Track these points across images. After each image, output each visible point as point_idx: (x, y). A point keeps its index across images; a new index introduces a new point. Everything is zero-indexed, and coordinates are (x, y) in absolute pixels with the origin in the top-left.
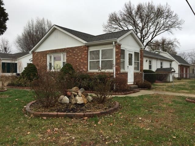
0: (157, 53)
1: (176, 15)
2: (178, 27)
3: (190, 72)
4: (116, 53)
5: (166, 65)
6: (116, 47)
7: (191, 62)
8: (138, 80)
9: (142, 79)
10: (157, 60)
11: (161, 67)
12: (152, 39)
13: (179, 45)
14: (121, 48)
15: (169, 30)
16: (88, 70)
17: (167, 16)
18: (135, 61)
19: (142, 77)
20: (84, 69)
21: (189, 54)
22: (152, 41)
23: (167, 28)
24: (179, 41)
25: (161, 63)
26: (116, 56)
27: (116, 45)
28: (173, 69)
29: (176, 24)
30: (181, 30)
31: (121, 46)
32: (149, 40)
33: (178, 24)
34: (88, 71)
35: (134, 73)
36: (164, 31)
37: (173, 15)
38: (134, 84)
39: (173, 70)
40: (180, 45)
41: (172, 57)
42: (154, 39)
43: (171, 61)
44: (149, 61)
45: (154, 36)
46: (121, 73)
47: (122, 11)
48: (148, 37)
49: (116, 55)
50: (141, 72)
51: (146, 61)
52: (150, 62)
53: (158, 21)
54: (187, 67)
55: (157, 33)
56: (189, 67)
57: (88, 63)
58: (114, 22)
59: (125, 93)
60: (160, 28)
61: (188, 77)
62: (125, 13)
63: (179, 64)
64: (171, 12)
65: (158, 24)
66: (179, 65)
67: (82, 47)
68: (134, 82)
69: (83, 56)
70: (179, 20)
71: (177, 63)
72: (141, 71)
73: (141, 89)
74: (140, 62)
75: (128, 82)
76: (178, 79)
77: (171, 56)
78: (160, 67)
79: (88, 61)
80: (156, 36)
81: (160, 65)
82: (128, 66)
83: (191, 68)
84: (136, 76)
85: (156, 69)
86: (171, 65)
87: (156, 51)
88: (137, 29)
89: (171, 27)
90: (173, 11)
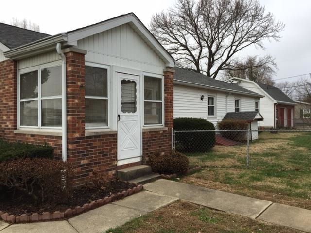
0: (235, 82)
1: (269, 15)
2: (273, 36)
3: (296, 115)
4: (67, 76)
5: (246, 106)
6: (67, 58)
7: (298, 98)
8: (154, 149)
9: (171, 145)
10: (227, 96)
11: (237, 110)
12: (228, 57)
13: (275, 69)
14: (86, 64)
15: (258, 42)
16: (16, 126)
17: (254, 16)
18: (145, 99)
19: (171, 140)
20: (8, 123)
21: (295, 84)
22: (227, 62)
23: (253, 39)
24: (275, 61)
25: (237, 102)
26: (67, 87)
27: (65, 54)
28: (258, 114)
29: (269, 31)
30: (278, 40)
31: (86, 57)
32: (224, 61)
33: (273, 30)
34: (16, 129)
35: (144, 133)
36: (250, 42)
37: (265, 15)
38: (142, 163)
39: (258, 117)
40: (277, 69)
41: (262, 89)
42: (231, 58)
43: (257, 97)
44: (209, 98)
45: (232, 52)
46: (88, 137)
47: (173, 8)
48: (223, 55)
49: (67, 83)
50: (166, 129)
51: (202, 98)
52: (211, 100)
53: (237, 24)
54: (291, 107)
55: (237, 47)
56: (293, 107)
57: (16, 106)
58: (160, 29)
59: (68, 210)
60: (243, 39)
61: (292, 125)
62: (180, 13)
63: (276, 102)
64: (261, 9)
65: (237, 30)
66: (275, 104)
67: (5, 64)
68: (143, 157)
69: (7, 87)
70: (275, 23)
71: (271, 100)
72: (166, 124)
73: (158, 175)
74: (163, 102)
75: (119, 158)
76: (272, 131)
77: (259, 87)
78: (233, 110)
79: (16, 101)
80: (234, 52)
81: (234, 106)
82: (121, 113)
83: (297, 108)
84: (149, 139)
85: (225, 114)
86: (257, 104)
87: (234, 79)
88: (201, 41)
89: (262, 37)
90: (263, 7)
